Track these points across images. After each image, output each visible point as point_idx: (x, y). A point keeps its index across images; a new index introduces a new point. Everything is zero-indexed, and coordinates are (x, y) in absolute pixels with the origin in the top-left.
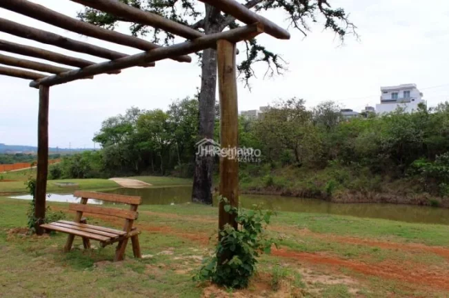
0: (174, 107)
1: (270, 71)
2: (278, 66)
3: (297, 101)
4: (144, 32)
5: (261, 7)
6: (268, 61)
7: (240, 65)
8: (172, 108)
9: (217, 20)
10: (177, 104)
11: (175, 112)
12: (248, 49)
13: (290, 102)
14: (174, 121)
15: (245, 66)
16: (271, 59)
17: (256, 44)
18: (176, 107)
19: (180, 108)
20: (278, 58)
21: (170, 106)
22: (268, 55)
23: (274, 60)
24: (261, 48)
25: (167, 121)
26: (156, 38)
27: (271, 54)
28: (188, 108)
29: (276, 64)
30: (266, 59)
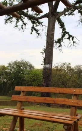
0: (10, 64)
1: (70, 44)
2: (74, 42)
3: (68, 63)
4: (11, 21)
5: (67, 14)
6: (69, 39)
7: (57, 40)
8: (9, 65)
9: (55, 13)
10: (11, 63)
11: (10, 67)
12: (62, 32)
13: (64, 64)
14: (10, 71)
15: (59, 41)
16: (71, 38)
17: (66, 31)
18: (11, 64)
19: (13, 65)
20: (74, 38)
21: (8, 64)
22: (70, 36)
23: (72, 39)
24: (68, 33)
25: (7, 70)
26: (17, 25)
27: (71, 36)
28: (17, 65)
29: (73, 41)
30: (69, 38)
